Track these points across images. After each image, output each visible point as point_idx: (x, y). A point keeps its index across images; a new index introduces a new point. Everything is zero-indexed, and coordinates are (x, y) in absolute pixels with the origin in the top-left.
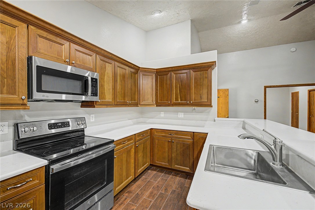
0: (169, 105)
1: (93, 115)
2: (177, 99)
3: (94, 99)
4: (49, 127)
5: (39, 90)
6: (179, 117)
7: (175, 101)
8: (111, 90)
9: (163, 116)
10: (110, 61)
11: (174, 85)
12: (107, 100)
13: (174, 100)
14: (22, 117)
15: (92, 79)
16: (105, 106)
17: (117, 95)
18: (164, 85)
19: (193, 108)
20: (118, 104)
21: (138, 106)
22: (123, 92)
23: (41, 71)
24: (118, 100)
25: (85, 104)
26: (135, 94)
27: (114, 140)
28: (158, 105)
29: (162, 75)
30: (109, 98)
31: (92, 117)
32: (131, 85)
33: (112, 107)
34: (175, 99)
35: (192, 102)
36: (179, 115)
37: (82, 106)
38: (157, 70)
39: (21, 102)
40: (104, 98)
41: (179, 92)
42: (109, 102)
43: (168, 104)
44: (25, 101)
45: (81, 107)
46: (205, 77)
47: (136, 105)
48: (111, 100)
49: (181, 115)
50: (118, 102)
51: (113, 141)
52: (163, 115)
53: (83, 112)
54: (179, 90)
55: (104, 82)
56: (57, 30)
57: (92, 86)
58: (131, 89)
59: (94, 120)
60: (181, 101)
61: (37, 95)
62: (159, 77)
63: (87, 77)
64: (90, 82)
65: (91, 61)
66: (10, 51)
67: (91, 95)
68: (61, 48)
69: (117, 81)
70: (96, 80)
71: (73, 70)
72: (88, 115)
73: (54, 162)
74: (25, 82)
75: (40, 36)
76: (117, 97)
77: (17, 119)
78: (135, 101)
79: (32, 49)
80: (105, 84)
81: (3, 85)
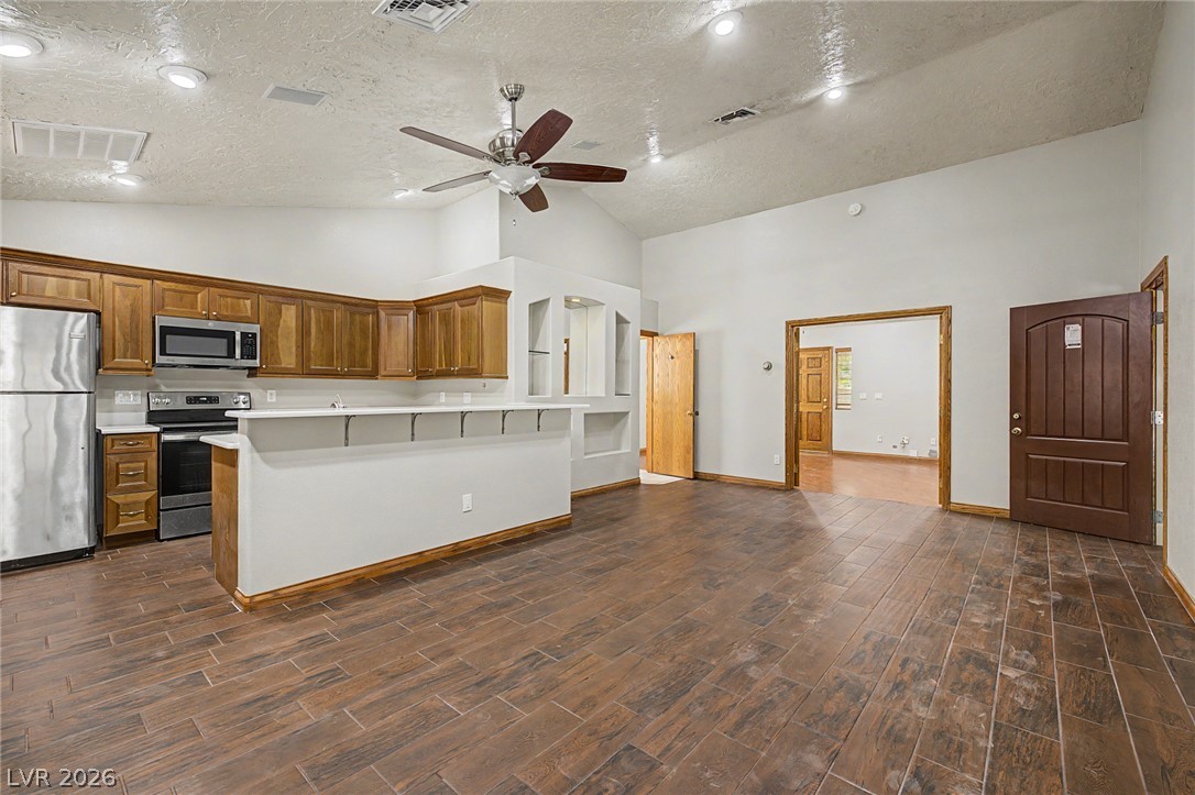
0: (431, 376)
1: (274, 391)
2: (441, 364)
3: (250, 363)
4: (187, 401)
5: (163, 353)
6: (464, 402)
7: (439, 366)
8: (294, 350)
10: (290, 301)
11: (437, 333)
12: (283, 365)
13: (437, 364)
14: (157, 386)
15: (244, 334)
16: (281, 375)
17: (309, 357)
18: (426, 333)
20: (313, 372)
21: (378, 378)
22: (325, 351)
23: (166, 331)
24: (312, 367)
25: (252, 372)
26: (364, 354)
28: (421, 375)
29: (425, 313)
30: (289, 360)
31: (271, 394)
32: (352, 338)
33: (296, 378)
34: (439, 362)
35: (457, 368)
38: (418, 302)
39: (145, 367)
40: (277, 362)
41: (444, 349)
42: (287, 369)
44: (149, 367)
45: (248, 376)
48: (292, 367)
50: (311, 369)
52: (444, 398)
53: (250, 385)
54: (444, 345)
55: (277, 337)
56: (188, 278)
57: (243, 345)
58: (351, 345)
59: (274, 400)
60: (446, 366)
61: (160, 359)
62: (420, 317)
63: (234, 333)
64: (238, 337)
65: (249, 308)
66: (134, 311)
67: (242, 358)
68: (197, 298)
69: (309, 333)
70: (254, 335)
71: (211, 325)
72: (261, 391)
73: (165, 431)
74: (150, 345)
75: (168, 290)
76: (309, 361)
77: (149, 388)
78: (365, 367)
79: (159, 306)
80: (279, 339)
81: (126, 350)
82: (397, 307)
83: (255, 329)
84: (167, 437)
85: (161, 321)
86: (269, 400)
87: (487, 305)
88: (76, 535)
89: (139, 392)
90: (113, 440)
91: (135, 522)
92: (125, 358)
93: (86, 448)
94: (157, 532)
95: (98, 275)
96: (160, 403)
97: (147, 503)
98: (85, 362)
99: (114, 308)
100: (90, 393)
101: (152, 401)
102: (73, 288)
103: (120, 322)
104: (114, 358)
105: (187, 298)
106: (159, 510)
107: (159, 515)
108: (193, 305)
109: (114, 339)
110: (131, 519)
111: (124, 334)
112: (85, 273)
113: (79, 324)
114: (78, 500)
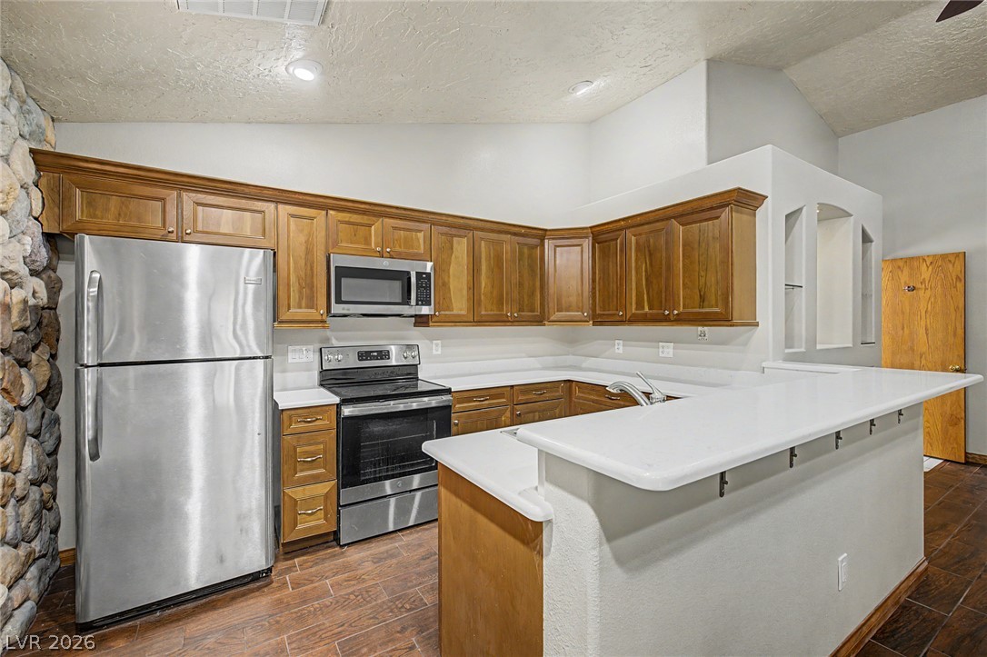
0: (621, 322)
1: (439, 342)
2: (640, 305)
3: (425, 310)
4: (359, 356)
5: (339, 301)
6: (661, 355)
7: (637, 309)
8: (465, 292)
9: (621, 351)
10: (462, 232)
11: (633, 265)
12: (455, 312)
13: (634, 306)
14: (328, 340)
15: (419, 275)
16: (453, 324)
17: (480, 300)
18: (611, 266)
19: (700, 328)
20: (484, 319)
21: (544, 325)
22: (495, 293)
23: (343, 272)
24: (483, 313)
25: (421, 321)
26: (532, 294)
27: (450, 389)
28: (599, 320)
29: (606, 241)
30: (460, 306)
31: (437, 345)
32: (521, 276)
33: (467, 326)
34: (637, 303)
35: (676, 312)
36: (661, 350)
37: (416, 324)
38: (594, 229)
39: (320, 318)
40: (449, 308)
41: (647, 285)
42: (459, 315)
43: (618, 319)
44: (324, 317)
46: (713, 238)
47: (539, 321)
48: (463, 312)
49: (668, 350)
50: (481, 316)
51: (448, 391)
52: (621, 348)
53: (416, 335)
54: (647, 280)
55: (449, 277)
56: (363, 206)
57: (418, 288)
58: (521, 284)
59: (439, 352)
60: (650, 309)
61: (336, 308)
62: (599, 247)
63: (408, 273)
64: (413, 280)
65: (421, 241)
66: (309, 251)
67: (417, 304)
68: (370, 231)
69: (479, 271)
70: (428, 275)
71: (385, 264)
72: (427, 341)
73: (345, 402)
74: (324, 291)
75: (342, 222)
76: (479, 305)
77: (321, 342)
78: (533, 311)
79: (332, 244)
80: (451, 280)
81: (301, 298)
82: (568, 235)
83: (429, 267)
84: (347, 411)
85: (339, 260)
86: (435, 352)
87: (739, 218)
88: (253, 555)
89: (311, 347)
90: (290, 417)
91: (313, 522)
92: (300, 307)
93: (263, 432)
94: (336, 534)
95: (272, 206)
96: (334, 361)
97: (327, 496)
98: (261, 315)
99: (289, 247)
100: (267, 357)
101: (325, 358)
102: (247, 224)
103: (295, 263)
104: (289, 309)
105: (362, 230)
106: (339, 505)
107: (339, 512)
108: (367, 241)
109: (289, 285)
110: (309, 518)
111: (299, 278)
112: (260, 203)
113: (253, 263)
114: (254, 504)
